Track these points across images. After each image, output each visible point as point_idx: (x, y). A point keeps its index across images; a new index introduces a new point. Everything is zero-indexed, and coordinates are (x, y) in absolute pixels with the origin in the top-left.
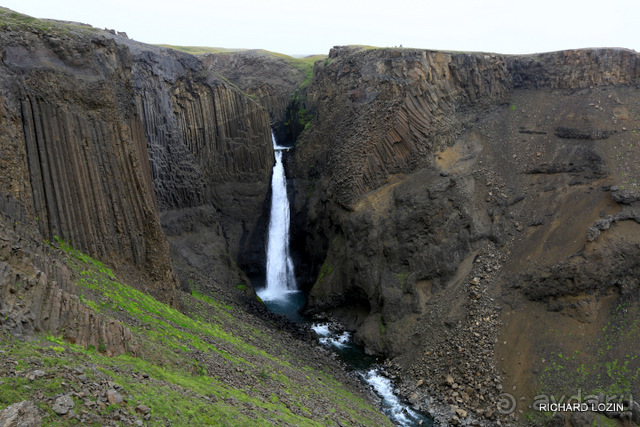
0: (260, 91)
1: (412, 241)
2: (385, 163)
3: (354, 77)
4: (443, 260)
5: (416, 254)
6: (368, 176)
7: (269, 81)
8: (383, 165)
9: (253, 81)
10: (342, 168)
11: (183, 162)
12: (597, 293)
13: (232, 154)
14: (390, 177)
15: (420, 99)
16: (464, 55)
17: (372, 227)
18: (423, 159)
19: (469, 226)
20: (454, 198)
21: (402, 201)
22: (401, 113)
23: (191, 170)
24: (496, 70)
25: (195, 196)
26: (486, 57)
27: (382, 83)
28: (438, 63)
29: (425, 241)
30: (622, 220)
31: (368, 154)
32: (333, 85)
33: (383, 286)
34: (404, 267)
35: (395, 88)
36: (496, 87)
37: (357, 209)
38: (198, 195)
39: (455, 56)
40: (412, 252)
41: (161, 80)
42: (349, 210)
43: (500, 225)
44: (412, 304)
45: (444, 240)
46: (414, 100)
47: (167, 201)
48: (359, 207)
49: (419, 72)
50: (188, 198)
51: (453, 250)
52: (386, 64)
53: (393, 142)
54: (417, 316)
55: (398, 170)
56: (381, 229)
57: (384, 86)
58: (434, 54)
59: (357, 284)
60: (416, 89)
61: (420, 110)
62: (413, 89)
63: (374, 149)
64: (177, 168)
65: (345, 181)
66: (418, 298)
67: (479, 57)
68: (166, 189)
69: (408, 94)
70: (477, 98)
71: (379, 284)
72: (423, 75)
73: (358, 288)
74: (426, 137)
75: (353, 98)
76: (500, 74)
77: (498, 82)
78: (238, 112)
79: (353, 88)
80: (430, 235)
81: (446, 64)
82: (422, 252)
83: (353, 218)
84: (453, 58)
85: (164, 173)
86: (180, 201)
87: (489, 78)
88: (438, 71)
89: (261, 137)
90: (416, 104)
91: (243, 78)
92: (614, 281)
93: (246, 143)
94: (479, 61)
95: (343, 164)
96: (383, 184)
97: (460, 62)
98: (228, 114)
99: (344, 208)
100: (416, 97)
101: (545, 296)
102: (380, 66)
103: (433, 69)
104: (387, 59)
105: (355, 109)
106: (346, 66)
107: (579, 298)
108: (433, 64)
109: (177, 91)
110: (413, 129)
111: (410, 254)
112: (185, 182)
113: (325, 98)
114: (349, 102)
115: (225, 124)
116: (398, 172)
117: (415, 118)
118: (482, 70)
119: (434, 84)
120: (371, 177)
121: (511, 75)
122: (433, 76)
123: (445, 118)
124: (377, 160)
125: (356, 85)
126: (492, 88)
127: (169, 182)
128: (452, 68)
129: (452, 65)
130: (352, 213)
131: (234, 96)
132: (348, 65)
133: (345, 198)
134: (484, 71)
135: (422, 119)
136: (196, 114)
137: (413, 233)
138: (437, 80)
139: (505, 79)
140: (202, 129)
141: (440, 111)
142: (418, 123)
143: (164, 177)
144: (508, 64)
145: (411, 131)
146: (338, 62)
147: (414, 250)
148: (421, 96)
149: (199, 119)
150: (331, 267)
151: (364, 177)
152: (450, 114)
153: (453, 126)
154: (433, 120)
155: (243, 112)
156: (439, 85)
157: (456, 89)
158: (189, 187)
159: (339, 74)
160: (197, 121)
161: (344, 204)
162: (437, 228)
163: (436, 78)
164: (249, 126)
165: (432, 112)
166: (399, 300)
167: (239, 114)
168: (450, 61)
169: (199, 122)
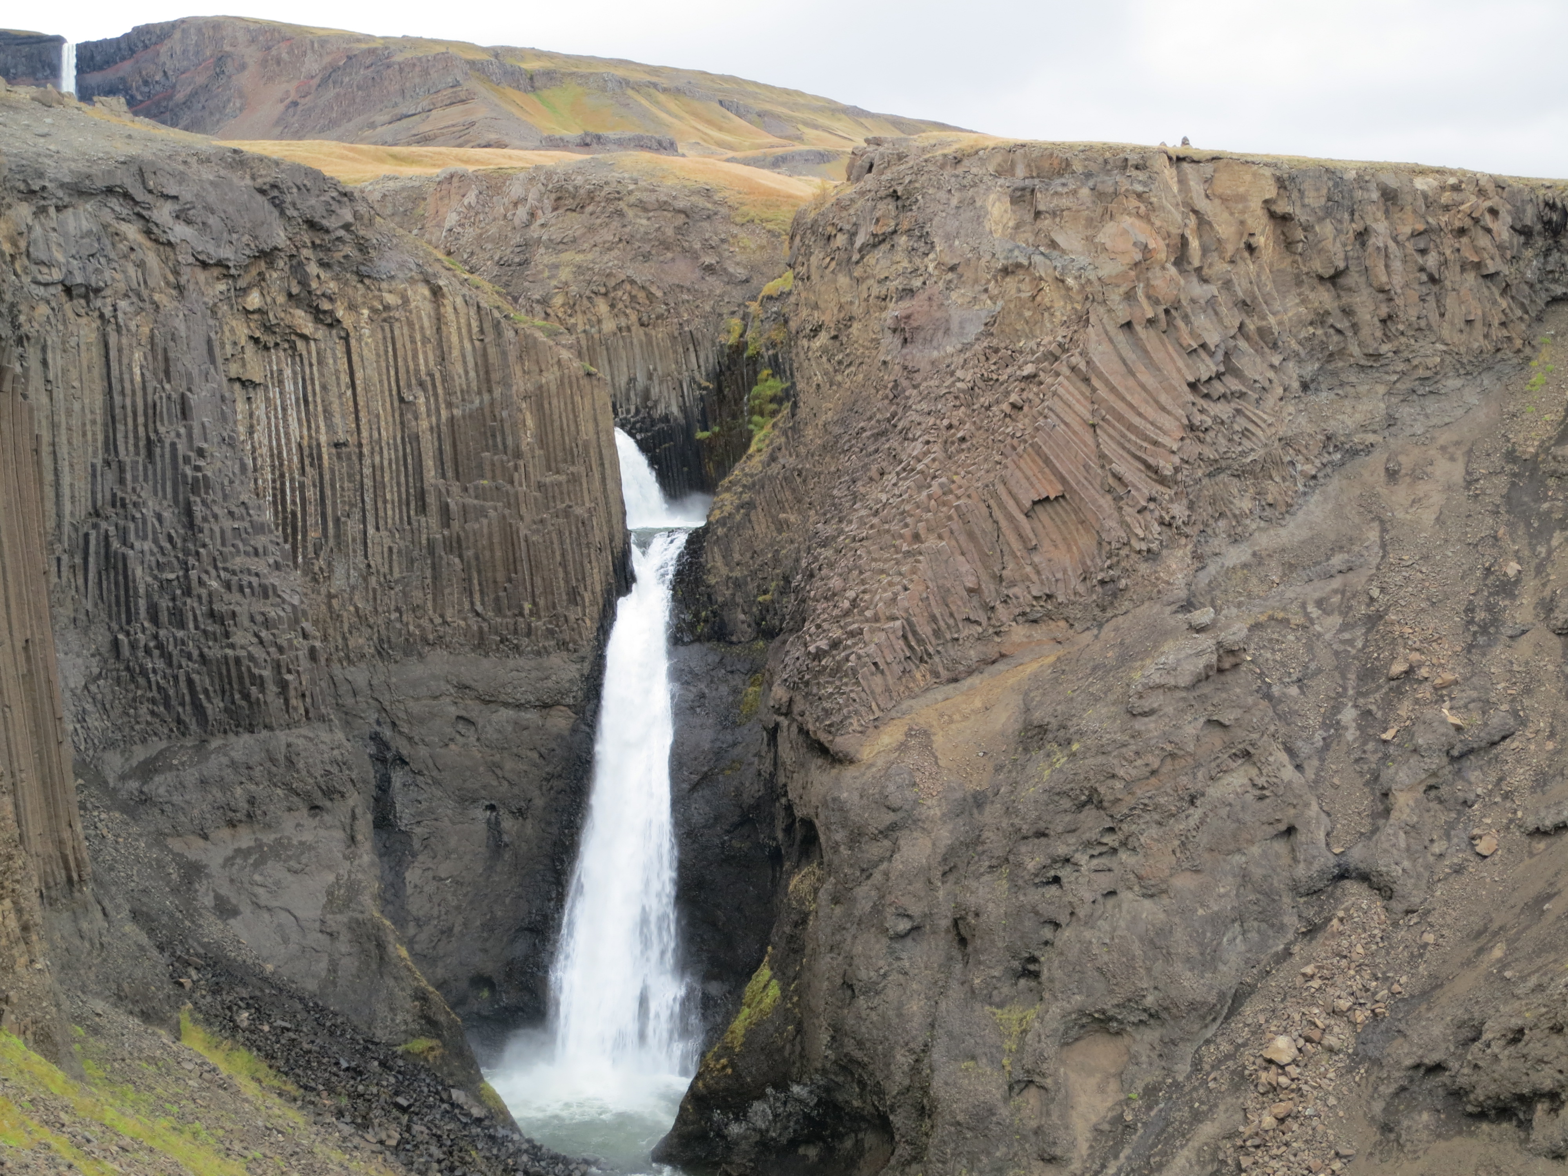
0: (602, 307)
1: (1056, 880)
2: (999, 580)
3: (910, 252)
4: (1168, 956)
5: (1067, 933)
6: (925, 630)
7: (642, 273)
8: (989, 589)
9: (580, 269)
10: (831, 596)
11: (238, 562)
13: (456, 545)
14: (1019, 632)
15: (1144, 333)
18: (1144, 568)
19: (1290, 831)
20: (1227, 717)
21: (1042, 729)
22: (1066, 387)
23: (265, 592)
24: (1461, 231)
25: (272, 689)
26: (1420, 184)
27: (1006, 271)
28: (1224, 200)
29: (1104, 882)
31: (931, 542)
32: (843, 280)
33: (937, 1055)
34: (1021, 983)
35: (1050, 294)
36: (1467, 297)
37: (866, 754)
38: (284, 686)
40: (1057, 925)
41: (185, 258)
42: (839, 759)
43: (1412, 829)
44: (1037, 1131)
45: (1184, 882)
46: (1121, 338)
47: (167, 706)
48: (877, 748)
49: (1141, 232)
50: (246, 696)
51: (1219, 923)
52: (1014, 201)
53: (1027, 498)
55: (1047, 610)
56: (945, 835)
57: (1010, 283)
58: (1207, 168)
59: (850, 1046)
60: (1129, 296)
61: (1145, 377)
62: (1115, 297)
63: (955, 525)
64: (214, 584)
65: (835, 644)
66: (1067, 1106)
67: (1392, 183)
68: (167, 657)
69: (1097, 313)
70: (1387, 338)
71: (926, 1048)
72: (1156, 243)
73: (852, 1061)
74: (1162, 480)
75: (905, 331)
76: (1477, 250)
77: (1471, 277)
78: (487, 382)
79: (909, 292)
80: (1123, 855)
81: (1256, 205)
82: (1089, 922)
83: (849, 788)
84: (1281, 183)
85: (164, 603)
86: (214, 708)
87: (1431, 261)
88: (1226, 229)
89: (574, 479)
90: (1131, 356)
91: (542, 257)
93: (513, 503)
94: (1390, 196)
95: (836, 583)
96: (987, 662)
97: (1315, 199)
98: (449, 393)
99: (822, 751)
100: (1128, 327)
101: (1521, 1098)
102: (997, 210)
103: (1202, 222)
104: (1018, 181)
105: (910, 371)
106: (881, 205)
108: (1202, 204)
109: (254, 300)
110: (1109, 448)
111: (1047, 933)
112: (240, 637)
113: (815, 331)
114: (890, 341)
115: (436, 430)
116: (1049, 616)
117: (1120, 406)
118: (1407, 230)
119: (1205, 281)
120: (937, 633)
121: (1529, 253)
122: (1205, 251)
123: (1249, 409)
124: (965, 567)
125: (917, 283)
126: (1450, 301)
127: (180, 634)
128: (1281, 220)
129: (1282, 207)
130: (849, 773)
131: (475, 324)
132: (890, 206)
133: (828, 713)
134: (1416, 235)
135: (1150, 411)
136: (324, 388)
137: (1062, 850)
138: (1220, 267)
139: (1505, 270)
140: (345, 444)
141: (1233, 384)
142: (1131, 427)
143: (164, 617)
144: (1517, 212)
145: (1102, 456)
146: (862, 193)
147: (1063, 919)
148: (1151, 322)
149: (335, 407)
150: (774, 991)
151: (909, 633)
152: (1270, 400)
153: (1286, 442)
154: (1197, 419)
155: (506, 383)
156: (1227, 285)
157: (1304, 301)
158: (251, 657)
159: (859, 241)
160: (328, 414)
161: (823, 737)
162: (1154, 831)
163: (1214, 257)
164: (528, 439)
165: (1193, 386)
166: (991, 1112)
167: (490, 391)
168: (1271, 192)
169: (337, 420)
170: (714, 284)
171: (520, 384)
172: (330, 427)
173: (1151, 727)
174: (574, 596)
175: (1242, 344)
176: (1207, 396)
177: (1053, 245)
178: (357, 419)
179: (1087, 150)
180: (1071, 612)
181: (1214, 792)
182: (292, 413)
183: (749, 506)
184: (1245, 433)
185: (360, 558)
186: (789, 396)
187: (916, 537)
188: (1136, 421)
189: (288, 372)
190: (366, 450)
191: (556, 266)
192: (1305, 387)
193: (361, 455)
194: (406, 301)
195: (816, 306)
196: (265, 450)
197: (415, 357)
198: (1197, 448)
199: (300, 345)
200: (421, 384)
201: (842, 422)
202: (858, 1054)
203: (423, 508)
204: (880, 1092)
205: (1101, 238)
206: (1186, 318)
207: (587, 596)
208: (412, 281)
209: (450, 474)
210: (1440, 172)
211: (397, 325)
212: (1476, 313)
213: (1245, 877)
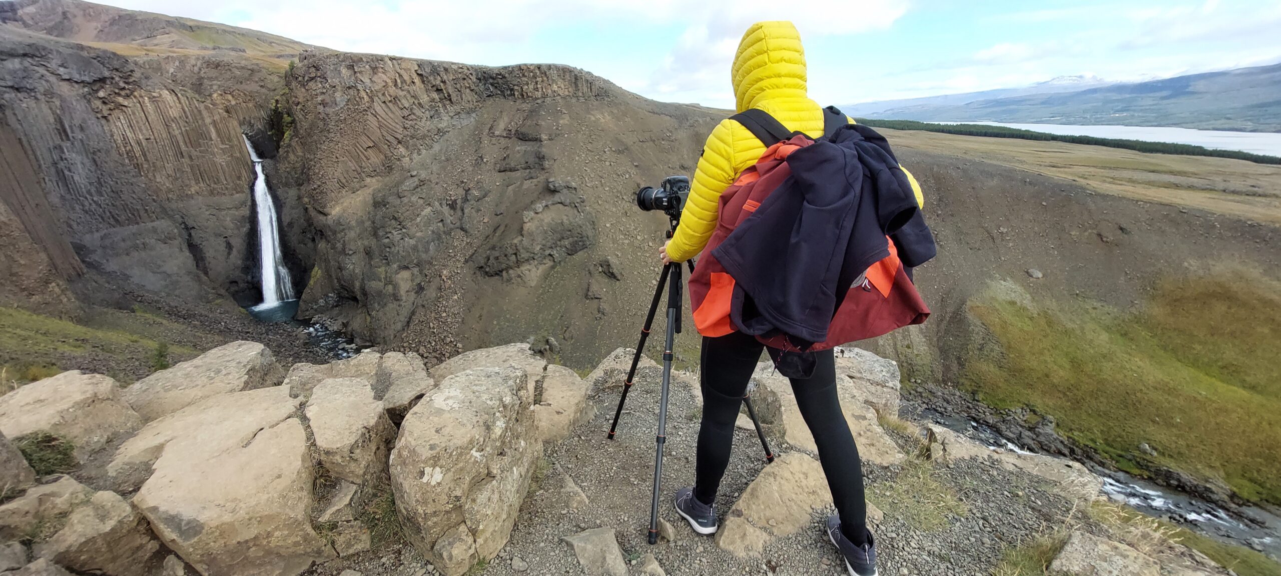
0: (230, 97)
1: (388, 237)
2: (361, 167)
3: (321, 82)
4: (418, 251)
5: (393, 249)
6: (344, 181)
7: (241, 87)
8: (359, 169)
9: (219, 86)
10: (316, 174)
11: (118, 175)
12: (536, 262)
14: (368, 180)
15: (389, 104)
16: (430, 63)
17: (350, 228)
18: (398, 162)
20: (423, 196)
21: (379, 203)
22: (370, 117)
23: (132, 184)
24: (464, 79)
25: (143, 212)
26: (453, 66)
27: (349, 88)
28: (405, 69)
29: (400, 236)
30: (553, 204)
31: (341, 159)
32: (303, 90)
33: (366, 281)
34: (384, 261)
35: (363, 94)
36: (468, 95)
37: (334, 213)
39: (421, 64)
40: (390, 248)
42: (325, 215)
44: (394, 294)
45: (418, 234)
46: (383, 105)
48: (335, 211)
49: (384, 78)
50: (133, 215)
51: (428, 242)
52: (348, 68)
53: (365, 146)
54: (398, 303)
55: (374, 173)
56: (358, 230)
57: (351, 92)
58: (399, 61)
60: (384, 95)
61: (392, 116)
62: (380, 95)
63: (347, 154)
64: (111, 182)
65: (319, 186)
66: (399, 287)
67: (447, 66)
69: (376, 99)
71: (363, 280)
72: (389, 81)
74: (399, 141)
75: (324, 104)
77: (468, 90)
79: (323, 93)
80: (404, 230)
81: (413, 71)
82: (398, 246)
83: (330, 220)
84: (419, 66)
86: (121, 218)
87: (458, 86)
88: (406, 78)
89: (232, 146)
90: (386, 110)
91: (207, 82)
92: (547, 252)
93: (213, 154)
94: (446, 70)
95: (316, 170)
96: (361, 187)
97: (428, 70)
99: (321, 213)
100: (384, 102)
101: (500, 271)
102: (344, 71)
103: (400, 76)
104: (348, 63)
105: (327, 115)
106: (311, 69)
107: (522, 268)
108: (399, 71)
110: (385, 133)
111: (388, 249)
112: (125, 197)
113: (298, 103)
114: (320, 107)
115: (181, 134)
116: (376, 175)
117: (385, 123)
118: (451, 78)
119: (403, 90)
120: (347, 181)
121: (480, 84)
122: (402, 83)
123: (419, 123)
124: (351, 165)
125: (325, 91)
126: (464, 96)
127: (102, 198)
128: (420, 75)
129: (419, 72)
130: (329, 217)
131: (187, 102)
132: (313, 69)
133: (321, 203)
134: (453, 80)
135: (394, 124)
136: (137, 122)
137: (388, 230)
138: (406, 87)
139: (476, 88)
140: (150, 139)
141: (413, 117)
142: (389, 128)
143: (94, 193)
144: (477, 75)
145: (383, 136)
146: (304, 65)
147: (391, 246)
148: (390, 101)
149: (143, 127)
150: (320, 272)
151: (339, 181)
152: (424, 120)
153: (429, 131)
154: (406, 126)
155: (203, 119)
156: (409, 92)
157: (428, 96)
158: (132, 203)
159: (306, 78)
160: (141, 130)
161: (321, 210)
162: (410, 224)
163: (404, 84)
164: (214, 135)
165: (403, 117)
166: (381, 292)
167: (197, 122)
168: (417, 68)
169: (144, 131)
170: (263, 90)
171: (208, 120)
172: (143, 134)
173: (405, 200)
174: (239, 178)
175: (414, 107)
176: (407, 119)
177: (362, 81)
178: (152, 132)
179: (366, 55)
180: (381, 174)
181: (423, 213)
182: (127, 131)
183: (287, 152)
184: (418, 129)
185: (164, 172)
186: (293, 122)
187: (337, 157)
188: (390, 127)
189: (122, 117)
190: (158, 141)
191: (211, 85)
192: (431, 117)
193: (156, 142)
194: (161, 95)
195: (296, 97)
196: (120, 141)
197: (168, 112)
198: (407, 133)
199: (124, 108)
200: (173, 120)
201: (311, 129)
202: (344, 284)
203: (183, 157)
204: (353, 292)
205: (373, 79)
206: (399, 100)
207: (243, 179)
208: (161, 89)
209: (190, 146)
210: (458, 64)
211: (159, 103)
212: (470, 99)
213: (433, 232)
